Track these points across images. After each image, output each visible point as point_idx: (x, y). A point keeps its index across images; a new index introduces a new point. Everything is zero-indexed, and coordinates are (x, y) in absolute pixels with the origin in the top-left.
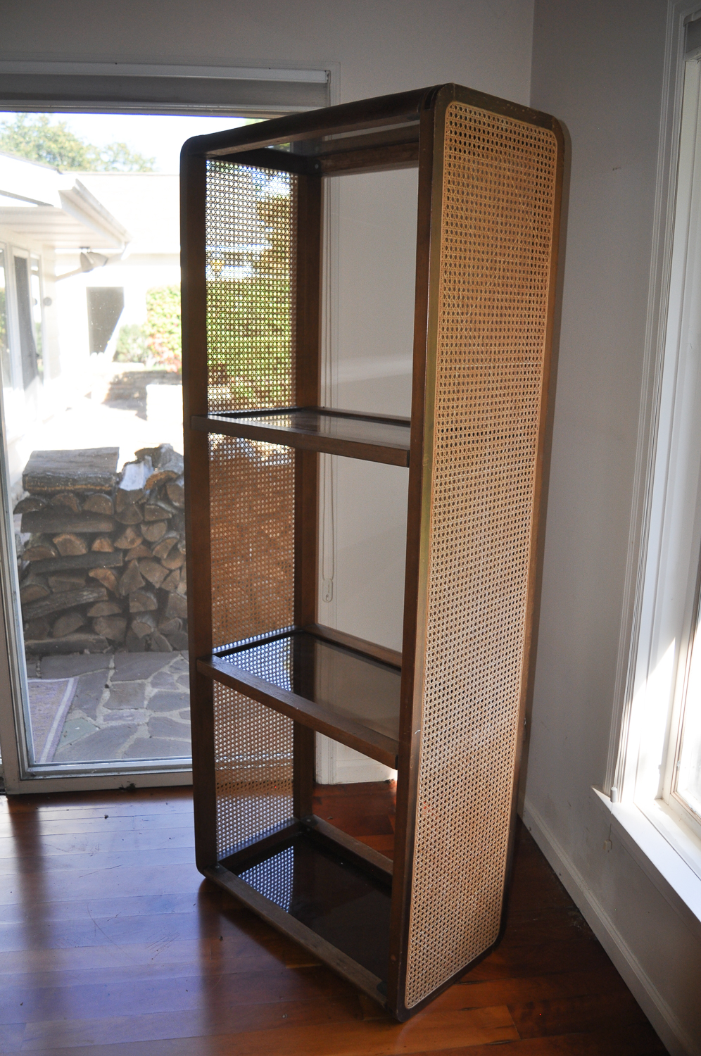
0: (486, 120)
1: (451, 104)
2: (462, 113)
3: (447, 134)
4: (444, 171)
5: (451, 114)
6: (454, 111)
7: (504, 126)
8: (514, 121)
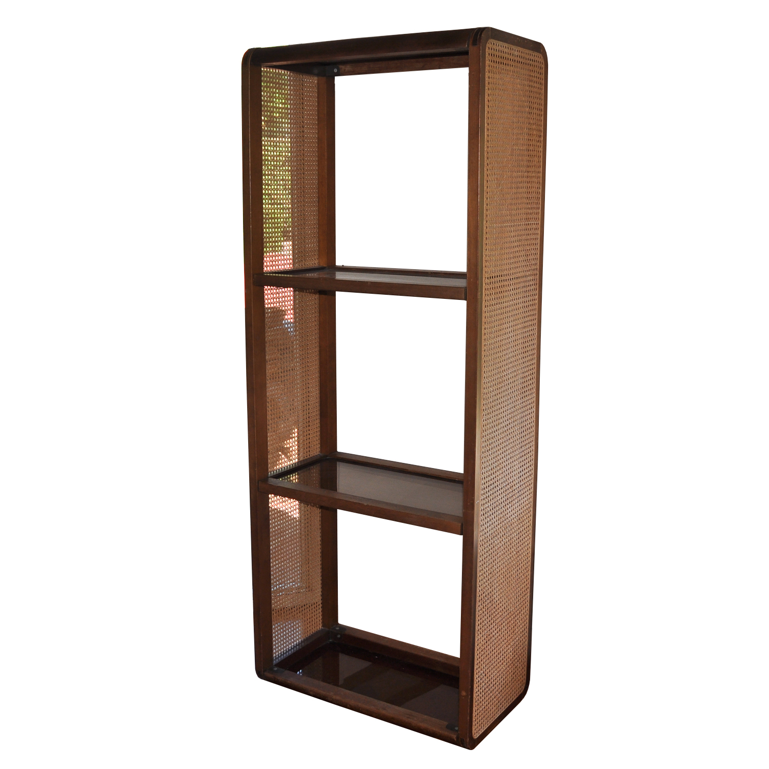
0: (506, 50)
1: (489, 41)
2: (495, 47)
3: (487, 62)
4: (486, 88)
5: (489, 48)
6: (490, 46)
7: (516, 53)
8: (521, 49)
